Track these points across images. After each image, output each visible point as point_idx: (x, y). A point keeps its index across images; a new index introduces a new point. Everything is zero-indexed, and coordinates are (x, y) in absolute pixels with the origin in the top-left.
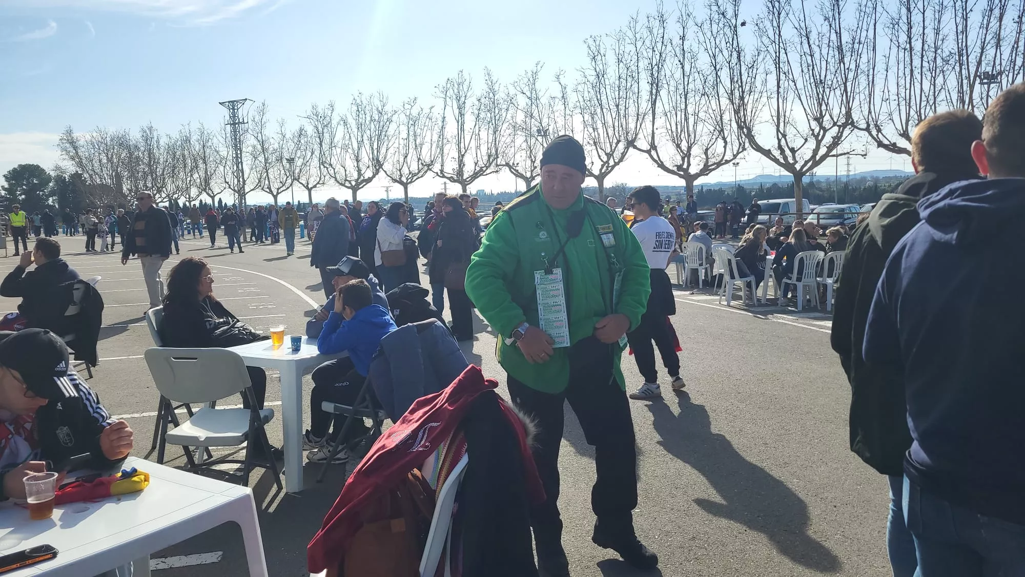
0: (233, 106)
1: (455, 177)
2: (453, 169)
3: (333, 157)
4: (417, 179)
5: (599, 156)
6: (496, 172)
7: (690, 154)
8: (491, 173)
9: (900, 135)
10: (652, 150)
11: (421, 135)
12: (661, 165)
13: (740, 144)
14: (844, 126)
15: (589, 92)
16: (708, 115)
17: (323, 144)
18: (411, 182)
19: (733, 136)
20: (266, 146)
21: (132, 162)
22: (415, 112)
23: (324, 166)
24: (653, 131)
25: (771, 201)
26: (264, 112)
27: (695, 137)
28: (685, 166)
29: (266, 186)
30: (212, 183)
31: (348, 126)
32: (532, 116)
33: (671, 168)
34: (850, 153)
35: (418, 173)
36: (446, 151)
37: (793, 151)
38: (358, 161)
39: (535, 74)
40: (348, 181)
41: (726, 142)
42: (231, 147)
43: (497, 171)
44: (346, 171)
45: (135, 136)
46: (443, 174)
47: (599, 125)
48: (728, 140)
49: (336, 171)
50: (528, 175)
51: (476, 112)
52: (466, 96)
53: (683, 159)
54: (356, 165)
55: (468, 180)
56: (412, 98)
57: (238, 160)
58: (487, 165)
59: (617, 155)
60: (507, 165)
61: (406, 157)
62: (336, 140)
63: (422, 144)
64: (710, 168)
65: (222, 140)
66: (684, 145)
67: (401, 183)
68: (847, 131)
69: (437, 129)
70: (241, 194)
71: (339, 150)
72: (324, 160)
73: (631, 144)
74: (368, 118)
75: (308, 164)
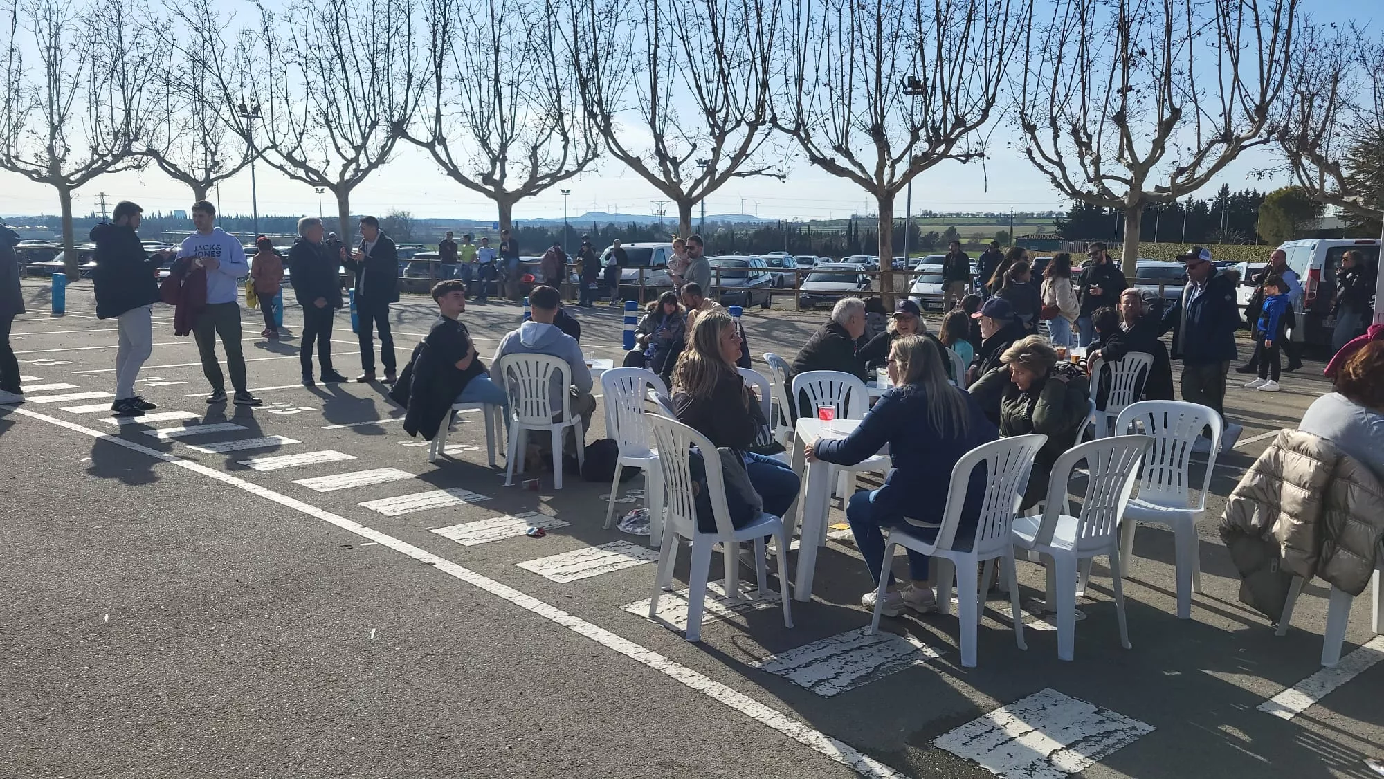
1: (44, 172)
2: (38, 156)
5: (338, 149)
6: (135, 168)
7: (505, 158)
8: (126, 169)
9: (834, 148)
10: (436, 144)
12: (454, 172)
13: (589, 146)
14: (753, 127)
15: (317, 29)
16: (535, 90)
19: (577, 133)
24: (438, 109)
25: (638, 245)
27: (513, 129)
28: (497, 177)
32: (205, 65)
33: (472, 178)
34: (763, 172)
37: (676, 163)
41: (566, 139)
47: (340, 94)
48: (570, 135)
50: (200, 175)
53: (493, 163)
55: (72, 178)
58: (115, 153)
59: (373, 148)
64: (540, 183)
66: (494, 141)
68: (758, 137)
73: (398, 129)
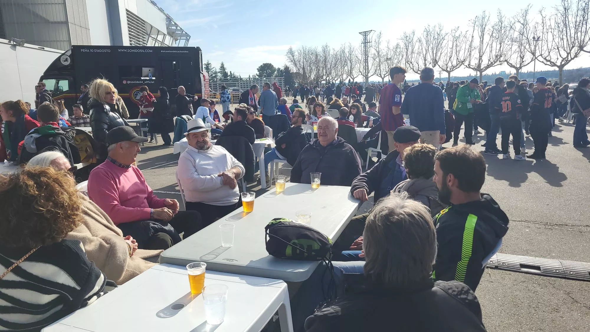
0: (365, 34)
2: (476, 64)
3: (412, 58)
4: (456, 69)
8: (497, 65)
11: (460, 46)
17: (408, 52)
18: (452, 71)
20: (380, 53)
21: (317, 62)
22: (457, 35)
23: (408, 63)
26: (381, 37)
29: (379, 74)
30: (353, 72)
31: (422, 43)
35: (456, 66)
36: (472, 55)
38: (425, 60)
39: (526, 11)
40: (419, 70)
42: (363, 54)
43: (501, 64)
44: (418, 65)
45: (320, 50)
46: (470, 67)
49: (414, 65)
50: (518, 66)
51: (491, 34)
52: (486, 25)
54: (424, 63)
55: (483, 69)
56: (457, 27)
57: (366, 61)
58: (495, 61)
59: (573, 53)
60: (506, 61)
61: (451, 58)
62: (414, 50)
63: (459, 51)
65: (360, 52)
67: (447, 71)
69: (469, 43)
70: (367, 78)
71: (416, 55)
72: (408, 60)
74: (432, 38)
75: (400, 62)
